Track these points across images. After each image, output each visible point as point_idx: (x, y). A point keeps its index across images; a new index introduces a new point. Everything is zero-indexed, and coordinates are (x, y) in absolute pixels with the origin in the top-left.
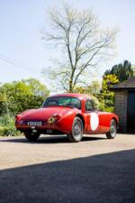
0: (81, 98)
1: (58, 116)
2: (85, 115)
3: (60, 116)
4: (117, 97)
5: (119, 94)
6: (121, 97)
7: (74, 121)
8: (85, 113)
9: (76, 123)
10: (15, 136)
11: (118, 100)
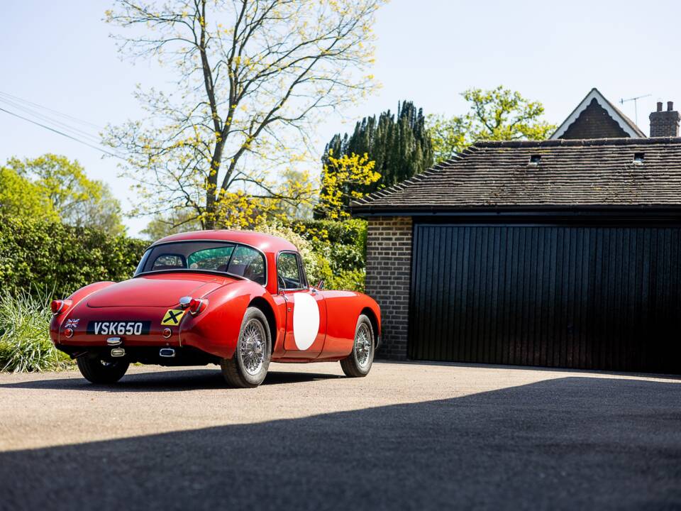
0: (263, 247)
1: (194, 305)
2: (278, 300)
3: (202, 303)
4: (377, 236)
5: (383, 229)
6: (390, 239)
7: (243, 322)
8: (278, 293)
9: (250, 327)
10: (38, 370)
11: (377, 249)
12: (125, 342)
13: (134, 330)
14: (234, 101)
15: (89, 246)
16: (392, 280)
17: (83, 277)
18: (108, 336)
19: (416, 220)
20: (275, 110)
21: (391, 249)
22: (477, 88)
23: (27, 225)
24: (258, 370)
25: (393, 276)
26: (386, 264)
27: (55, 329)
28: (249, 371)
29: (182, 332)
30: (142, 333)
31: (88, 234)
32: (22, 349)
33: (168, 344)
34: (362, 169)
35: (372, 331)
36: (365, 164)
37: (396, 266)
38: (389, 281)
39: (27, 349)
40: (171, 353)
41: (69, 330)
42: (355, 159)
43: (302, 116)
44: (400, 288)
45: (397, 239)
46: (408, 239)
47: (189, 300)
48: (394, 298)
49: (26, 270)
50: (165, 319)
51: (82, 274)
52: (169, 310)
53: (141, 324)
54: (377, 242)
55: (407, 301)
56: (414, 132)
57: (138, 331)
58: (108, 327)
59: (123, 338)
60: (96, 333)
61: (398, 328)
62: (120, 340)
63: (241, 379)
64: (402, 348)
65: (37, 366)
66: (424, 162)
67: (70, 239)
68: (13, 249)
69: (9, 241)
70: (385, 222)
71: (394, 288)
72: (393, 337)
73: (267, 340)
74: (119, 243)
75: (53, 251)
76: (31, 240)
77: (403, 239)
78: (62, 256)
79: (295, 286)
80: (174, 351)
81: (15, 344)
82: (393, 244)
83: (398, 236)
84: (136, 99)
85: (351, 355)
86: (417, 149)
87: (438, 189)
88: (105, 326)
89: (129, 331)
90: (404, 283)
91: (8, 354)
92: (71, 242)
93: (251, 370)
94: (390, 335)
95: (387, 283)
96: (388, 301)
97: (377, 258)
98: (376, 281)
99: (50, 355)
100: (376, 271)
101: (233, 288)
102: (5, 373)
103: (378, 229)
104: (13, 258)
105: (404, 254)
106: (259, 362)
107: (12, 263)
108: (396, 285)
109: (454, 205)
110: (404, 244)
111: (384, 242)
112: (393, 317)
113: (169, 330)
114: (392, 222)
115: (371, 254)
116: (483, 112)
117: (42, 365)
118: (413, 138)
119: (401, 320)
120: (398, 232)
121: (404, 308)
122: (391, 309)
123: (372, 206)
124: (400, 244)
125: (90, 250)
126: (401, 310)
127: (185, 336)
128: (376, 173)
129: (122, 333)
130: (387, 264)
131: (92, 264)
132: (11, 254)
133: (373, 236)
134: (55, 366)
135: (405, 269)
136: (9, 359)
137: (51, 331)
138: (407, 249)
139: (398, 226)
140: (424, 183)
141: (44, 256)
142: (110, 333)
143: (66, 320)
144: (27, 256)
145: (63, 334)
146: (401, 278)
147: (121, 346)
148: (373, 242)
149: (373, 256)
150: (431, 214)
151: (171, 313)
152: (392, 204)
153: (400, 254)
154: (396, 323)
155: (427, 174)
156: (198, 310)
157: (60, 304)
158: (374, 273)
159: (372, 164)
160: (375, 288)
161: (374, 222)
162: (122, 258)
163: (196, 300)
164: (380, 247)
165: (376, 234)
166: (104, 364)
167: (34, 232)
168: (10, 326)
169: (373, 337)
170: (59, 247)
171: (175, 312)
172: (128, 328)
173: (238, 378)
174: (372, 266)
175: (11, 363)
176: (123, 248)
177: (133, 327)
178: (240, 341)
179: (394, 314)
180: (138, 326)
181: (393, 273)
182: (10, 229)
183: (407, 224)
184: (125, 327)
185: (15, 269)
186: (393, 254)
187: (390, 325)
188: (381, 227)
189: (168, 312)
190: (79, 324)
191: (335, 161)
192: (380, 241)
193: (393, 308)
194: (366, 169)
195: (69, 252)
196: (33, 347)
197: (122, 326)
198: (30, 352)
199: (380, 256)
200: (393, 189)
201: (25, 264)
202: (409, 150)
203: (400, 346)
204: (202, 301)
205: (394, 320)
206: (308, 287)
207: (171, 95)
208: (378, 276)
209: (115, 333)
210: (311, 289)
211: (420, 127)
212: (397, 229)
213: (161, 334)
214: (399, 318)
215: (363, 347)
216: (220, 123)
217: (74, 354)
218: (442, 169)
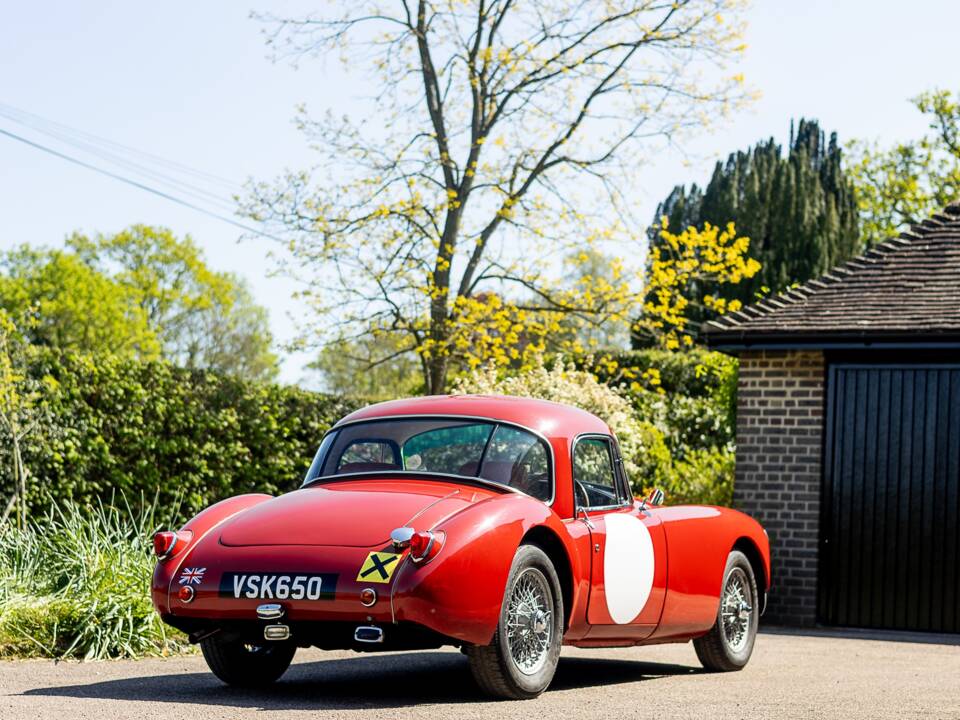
0: (545, 428)
1: (418, 544)
2: (575, 529)
3: (434, 542)
4: (757, 388)
5: (769, 374)
6: (783, 394)
7: (511, 574)
8: (575, 516)
9: (523, 584)
10: (128, 655)
11: (758, 412)
12: (290, 613)
13: (308, 591)
14: (480, 129)
15: (215, 404)
16: (787, 473)
17: (204, 462)
18: (259, 601)
19: (831, 357)
20: (557, 144)
21: (783, 412)
22: (942, 88)
23: (104, 367)
24: (539, 665)
25: (787, 465)
26: (773, 441)
27: (161, 586)
28: (522, 666)
29: (397, 595)
30: (321, 597)
31: (213, 383)
32: (99, 615)
33: (369, 619)
34: (724, 254)
35: (754, 582)
36: (730, 243)
37: (795, 445)
38: (780, 474)
39: (109, 616)
40: (376, 635)
41: (187, 588)
42: (710, 234)
43: (608, 155)
44: (803, 488)
45: (794, 394)
46: (816, 394)
47: (408, 533)
48: (791, 507)
49: (101, 450)
50: (362, 571)
51: (204, 457)
52: (372, 553)
53: (319, 580)
54: (756, 399)
55: (817, 512)
56: (821, 178)
57: (313, 593)
58: (259, 585)
59: (286, 605)
60: (237, 595)
61: (799, 564)
62: (281, 610)
63: (507, 684)
64: (807, 602)
65: (127, 647)
66: (841, 236)
67: (182, 392)
68: (79, 412)
69: (72, 397)
70: (771, 361)
71: (791, 487)
72: (788, 582)
73: (556, 607)
74: (269, 399)
75: (150, 414)
76: (110, 395)
77: (806, 394)
78: (166, 423)
79: (607, 501)
80: (381, 631)
81: (87, 605)
82: (788, 403)
83: (797, 388)
84: (300, 131)
85: (713, 629)
86: (828, 209)
87: (874, 297)
88: (254, 582)
89: (298, 592)
90: (810, 479)
91: (75, 624)
92: (182, 398)
93: (527, 665)
94: (783, 578)
95: (776, 478)
96: (779, 512)
97: (757, 431)
98: (755, 474)
99: (151, 626)
100: (755, 455)
101: (491, 510)
102: (69, 661)
103: (758, 374)
104: (79, 428)
105: (810, 422)
106: (541, 649)
107: (77, 437)
108: (793, 482)
109: (905, 327)
110: (808, 403)
111: (771, 399)
112: (789, 544)
113: (371, 591)
114: (784, 361)
115: (744, 421)
116: (954, 134)
117: (135, 645)
118: (819, 190)
119: (804, 549)
120: (798, 380)
121: (811, 526)
122: (785, 529)
123: (747, 332)
124: (801, 403)
125: (218, 411)
126: (805, 530)
127: (402, 603)
128: (751, 261)
129: (285, 596)
130: (776, 441)
131: (222, 437)
132: (75, 422)
133: (749, 388)
134: (159, 645)
135: (812, 451)
136: (77, 634)
137: (155, 590)
138: (814, 413)
139: (797, 368)
140: (846, 285)
141: (134, 424)
142: (263, 596)
143: (181, 570)
144: (104, 424)
145: (175, 595)
146: (803, 469)
147: (283, 621)
148: (749, 399)
149: (749, 426)
150: (861, 346)
151: (375, 558)
152: (785, 327)
153: (801, 422)
154: (795, 554)
155: (852, 268)
156: (425, 553)
157: (170, 539)
158: (751, 458)
159: (743, 243)
160: (754, 487)
161: (750, 361)
162: (274, 426)
163: (422, 535)
164: (762, 408)
165: (753, 384)
166: (250, 648)
167: (115, 380)
168: (77, 570)
169: (756, 593)
170: (161, 408)
171: (383, 557)
172: (295, 586)
173: (501, 681)
174: (748, 444)
175: (80, 642)
176: (276, 407)
177: (305, 584)
178: (504, 610)
179: (791, 538)
180: (315, 583)
181: (789, 459)
182: (74, 375)
183: (816, 364)
184: (290, 584)
185: (83, 450)
186: (788, 422)
187: (784, 559)
188: (764, 370)
189: (369, 557)
190: (205, 578)
191: (672, 239)
192: (763, 398)
193: (790, 525)
194: (733, 254)
195: (179, 417)
196: (119, 611)
197: (284, 582)
198: (114, 621)
199: (763, 426)
200: (786, 297)
201: (100, 439)
202: (811, 211)
203: (803, 598)
204: (432, 537)
205: (791, 549)
206: (632, 502)
207: (364, 121)
208: (760, 465)
209: (271, 596)
210: (637, 504)
211: (833, 169)
212: (794, 374)
213: (357, 598)
214: (801, 544)
215: (736, 612)
216: (454, 173)
217: (196, 634)
218: (881, 257)
